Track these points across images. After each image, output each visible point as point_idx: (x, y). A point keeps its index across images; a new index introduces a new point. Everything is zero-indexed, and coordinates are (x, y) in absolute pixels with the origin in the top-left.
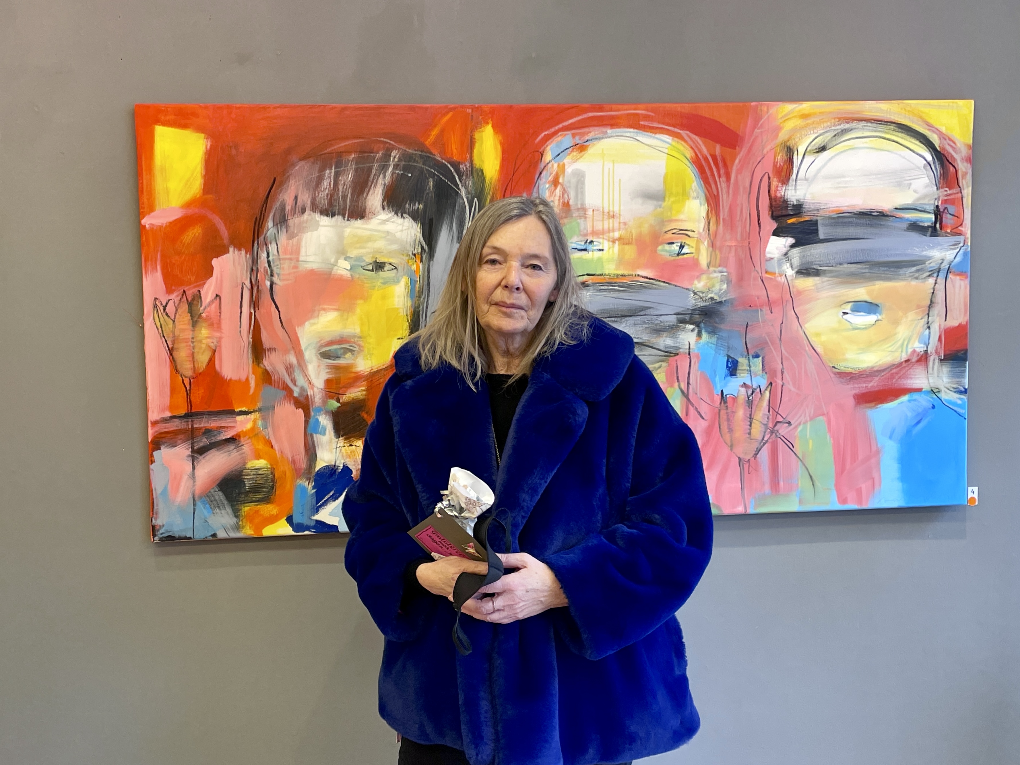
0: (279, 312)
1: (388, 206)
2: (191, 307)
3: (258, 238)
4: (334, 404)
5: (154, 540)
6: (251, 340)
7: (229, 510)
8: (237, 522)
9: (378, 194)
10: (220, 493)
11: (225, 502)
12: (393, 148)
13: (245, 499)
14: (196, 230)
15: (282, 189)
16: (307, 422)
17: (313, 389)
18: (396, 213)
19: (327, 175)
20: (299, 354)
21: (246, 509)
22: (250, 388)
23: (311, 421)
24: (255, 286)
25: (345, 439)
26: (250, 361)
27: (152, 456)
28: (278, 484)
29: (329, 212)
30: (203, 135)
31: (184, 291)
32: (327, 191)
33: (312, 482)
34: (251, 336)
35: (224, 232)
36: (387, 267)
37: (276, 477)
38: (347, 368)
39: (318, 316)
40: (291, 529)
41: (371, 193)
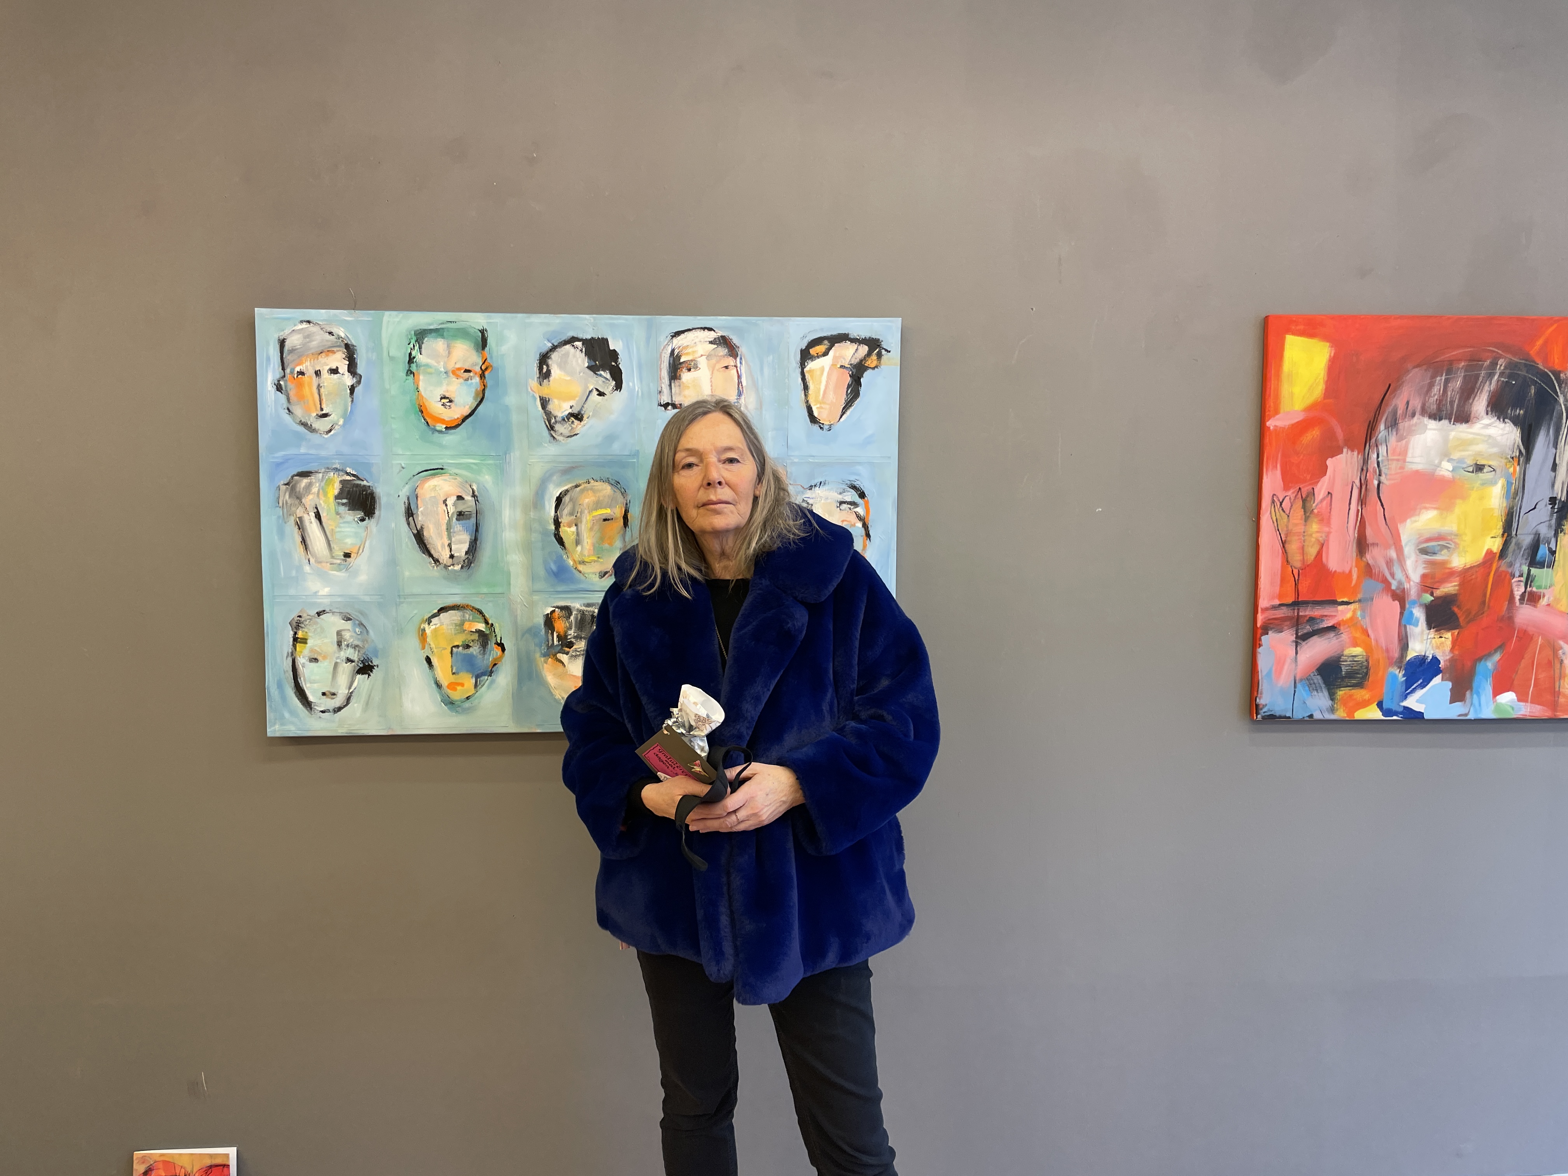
0: (1384, 509)
1: (1492, 411)
2: (1305, 503)
3: (1370, 440)
4: (1428, 598)
5: (1257, 718)
6: (1356, 535)
7: (1326, 693)
8: (1332, 705)
9: (1482, 401)
10: (1319, 677)
11: (1323, 686)
12: (1500, 357)
13: (1342, 683)
14: (1314, 432)
15: (1395, 395)
16: (1402, 614)
17: (1409, 583)
18: (1499, 418)
19: (1437, 381)
20: (1399, 550)
21: (1341, 693)
22: (1352, 579)
23: (1406, 613)
24: (1364, 485)
25: (1436, 631)
26: (1355, 554)
27: (1260, 640)
28: (1371, 672)
29: (1436, 416)
30: (1328, 344)
31: (1300, 488)
32: (1436, 397)
33: (1403, 671)
34: (1356, 532)
35: (1340, 434)
36: (1486, 469)
37: (1370, 665)
38: (1443, 564)
39: (1419, 515)
40: (1381, 713)
41: (1476, 399)
